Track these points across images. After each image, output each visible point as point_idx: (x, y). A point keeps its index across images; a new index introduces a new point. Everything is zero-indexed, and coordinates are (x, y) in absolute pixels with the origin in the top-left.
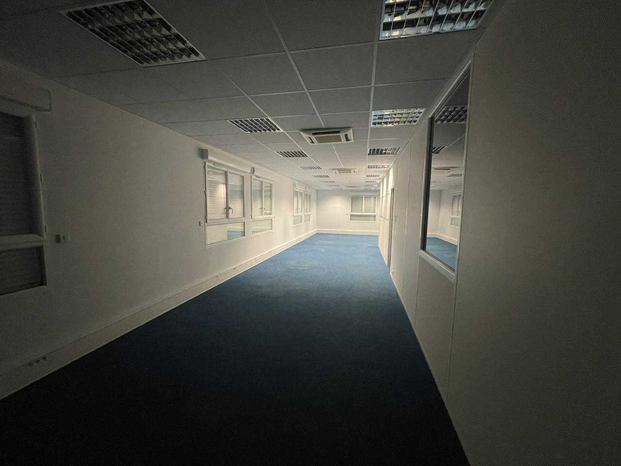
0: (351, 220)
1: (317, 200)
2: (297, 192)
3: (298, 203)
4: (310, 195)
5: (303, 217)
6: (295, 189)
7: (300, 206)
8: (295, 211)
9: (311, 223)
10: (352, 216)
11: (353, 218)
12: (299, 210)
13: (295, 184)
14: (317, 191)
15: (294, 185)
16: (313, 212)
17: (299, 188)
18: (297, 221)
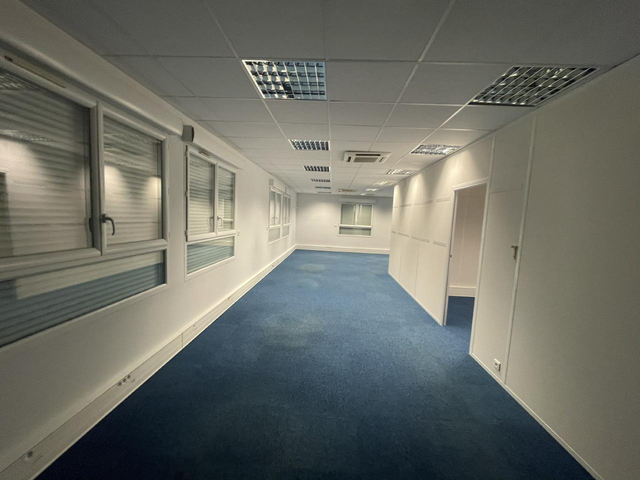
0: (340, 233)
1: (297, 206)
2: (275, 192)
3: (275, 210)
4: (289, 199)
5: (281, 228)
6: (272, 189)
7: (277, 215)
8: (271, 223)
9: (290, 237)
10: (341, 228)
11: (342, 231)
12: (276, 220)
13: (273, 180)
14: (298, 194)
15: (271, 182)
16: (292, 223)
17: (278, 188)
18: (274, 235)
